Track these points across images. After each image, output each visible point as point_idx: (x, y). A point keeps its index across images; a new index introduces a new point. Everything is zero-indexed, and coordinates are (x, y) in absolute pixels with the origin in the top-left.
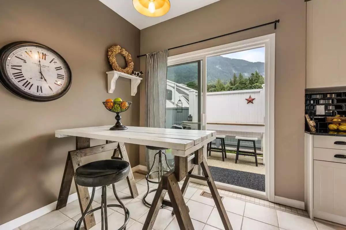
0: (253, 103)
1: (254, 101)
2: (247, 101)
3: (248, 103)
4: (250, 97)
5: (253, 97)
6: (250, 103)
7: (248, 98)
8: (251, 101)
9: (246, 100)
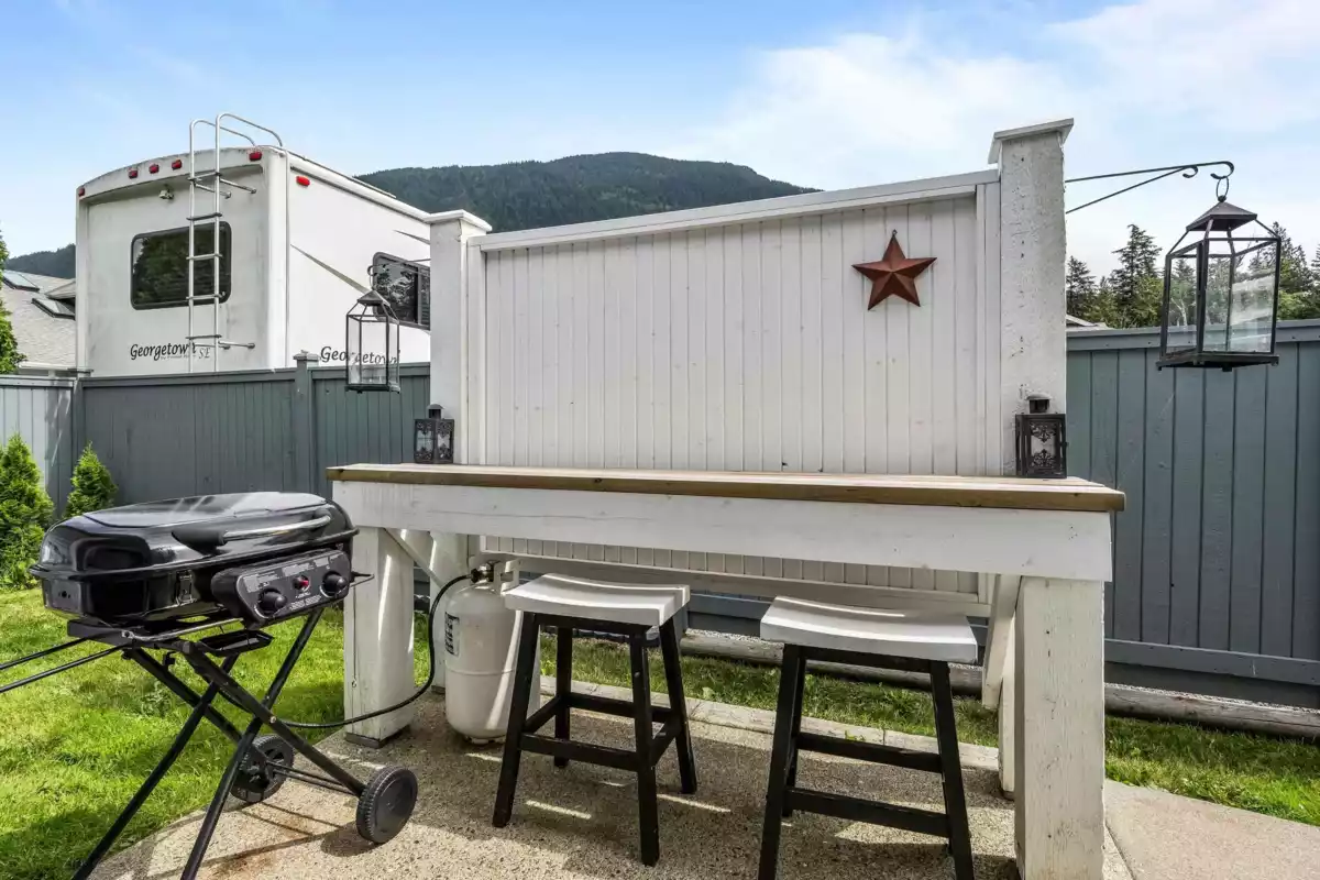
0: (913, 299)
1: (922, 284)
2: (868, 285)
3: (873, 303)
4: (893, 247)
5: (914, 249)
6: (893, 298)
7: (874, 254)
8: (901, 278)
9: (857, 278)
